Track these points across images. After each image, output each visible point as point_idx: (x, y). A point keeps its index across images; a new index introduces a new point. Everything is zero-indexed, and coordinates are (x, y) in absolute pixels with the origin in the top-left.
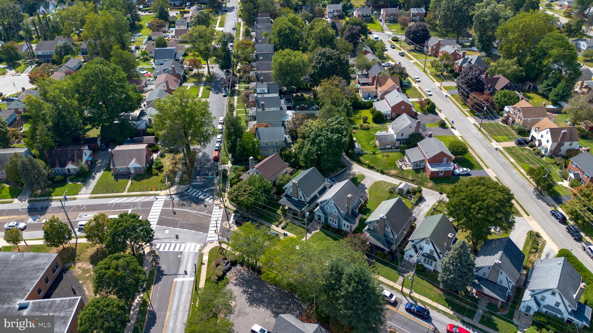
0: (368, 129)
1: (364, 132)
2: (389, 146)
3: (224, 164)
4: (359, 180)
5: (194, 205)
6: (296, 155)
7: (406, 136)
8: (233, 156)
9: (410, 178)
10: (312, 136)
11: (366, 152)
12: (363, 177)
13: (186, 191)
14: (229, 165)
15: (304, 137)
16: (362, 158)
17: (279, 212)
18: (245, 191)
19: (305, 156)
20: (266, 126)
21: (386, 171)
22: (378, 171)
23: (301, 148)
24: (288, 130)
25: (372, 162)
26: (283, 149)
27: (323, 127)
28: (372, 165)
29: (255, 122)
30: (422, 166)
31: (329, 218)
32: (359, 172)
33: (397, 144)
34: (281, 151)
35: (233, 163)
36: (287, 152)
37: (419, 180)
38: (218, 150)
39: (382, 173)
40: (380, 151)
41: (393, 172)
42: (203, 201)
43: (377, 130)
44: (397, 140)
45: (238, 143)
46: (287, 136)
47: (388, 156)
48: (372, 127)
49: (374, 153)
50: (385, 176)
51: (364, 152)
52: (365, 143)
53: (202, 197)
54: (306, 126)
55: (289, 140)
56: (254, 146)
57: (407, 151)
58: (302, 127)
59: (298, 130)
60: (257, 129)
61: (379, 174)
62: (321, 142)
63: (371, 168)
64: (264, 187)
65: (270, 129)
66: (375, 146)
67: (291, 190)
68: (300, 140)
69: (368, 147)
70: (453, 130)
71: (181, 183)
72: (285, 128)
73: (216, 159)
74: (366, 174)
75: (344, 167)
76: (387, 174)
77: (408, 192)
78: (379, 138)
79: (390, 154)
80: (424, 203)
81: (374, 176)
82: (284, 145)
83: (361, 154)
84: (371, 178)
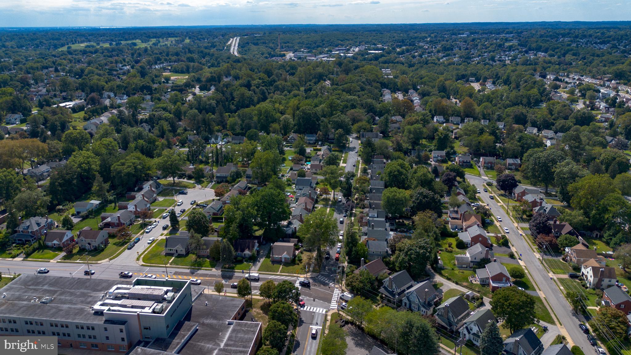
0: (451, 252)
1: (448, 254)
2: (465, 266)
3: (343, 263)
4: (438, 286)
5: (322, 286)
6: (393, 263)
7: (478, 260)
8: (349, 258)
9: (477, 289)
10: (406, 250)
11: (447, 267)
12: (442, 285)
13: (317, 277)
14: (346, 264)
15: (400, 251)
16: (443, 272)
17: (378, 298)
18: (357, 279)
19: (400, 263)
20: (374, 240)
21: (460, 283)
22: (453, 282)
23: (397, 258)
24: (389, 245)
25: (450, 275)
26: (385, 257)
27: (414, 244)
28: (449, 277)
29: (366, 237)
30: (487, 283)
31: (413, 305)
32: (439, 281)
33: (472, 265)
34: (383, 258)
35: (348, 263)
36: (387, 260)
37: (484, 292)
38: (339, 253)
39: (457, 283)
40: (457, 269)
41: (465, 284)
42: (328, 284)
43: (459, 254)
44: (471, 262)
45: (354, 249)
46: (388, 249)
47: (463, 272)
48: (455, 251)
49: (453, 269)
50: (458, 286)
51: (445, 267)
52: (447, 262)
53: (327, 281)
54: (403, 243)
55: (390, 252)
56: (364, 253)
57: (477, 270)
58: (400, 243)
59: (397, 245)
60: (367, 241)
61: (454, 284)
62: (411, 254)
63: (449, 279)
64: (370, 279)
65: (376, 242)
66: (455, 265)
67: (388, 283)
68: (397, 252)
69: (449, 265)
70: (519, 261)
71: (314, 271)
72: (387, 243)
73: (337, 259)
74: (444, 283)
75: (429, 276)
76: (460, 285)
77: (473, 298)
78: (458, 259)
79: (465, 271)
80: (484, 307)
81: (450, 285)
82: (385, 254)
83: (442, 269)
84: (448, 286)
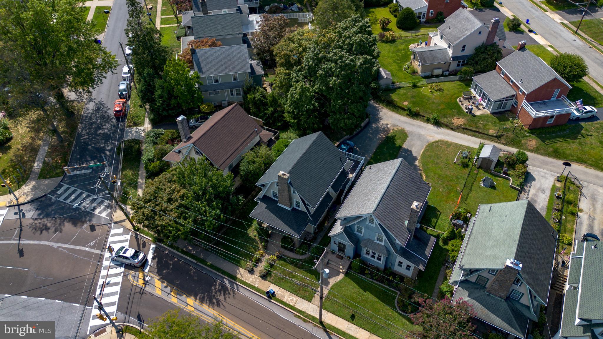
0: (393, 41)
1: (387, 46)
2: (439, 72)
3: (136, 124)
4: (398, 143)
5: (68, 226)
6: (275, 102)
7: (469, 51)
9: (492, 132)
10: (307, 62)
11: (401, 84)
12: (404, 135)
13: (53, 192)
14: (147, 126)
15: (288, 64)
16: (394, 97)
17: (252, 233)
18: (170, 201)
19: (296, 104)
20: (213, 45)
21: (444, 120)
22: (428, 121)
23: (286, 86)
24: (255, 50)
25: (414, 104)
26: (249, 90)
27: (331, 40)
28: (415, 109)
29: (192, 38)
30: (508, 107)
31: (364, 251)
32: (394, 125)
33: (454, 66)
34: (246, 93)
35: (154, 123)
36: (258, 95)
37: (510, 135)
39: (437, 123)
40: (424, 82)
41: (458, 121)
42: (89, 214)
43: (410, 42)
44: (454, 58)
45: (158, 83)
46: (254, 62)
47: (440, 90)
48: (400, 37)
49: (415, 86)
50: (443, 130)
51: (396, 85)
52: (394, 67)
53: (86, 204)
54: (290, 39)
55: (259, 70)
56: (190, 86)
57: (476, 79)
58: (282, 43)
59: (275, 50)
60: (193, 51)
61: (430, 127)
62: (329, 73)
63: (414, 115)
64: (214, 187)
65: (220, 51)
66: (414, 72)
67: (276, 189)
68: (280, 70)
69: (401, 75)
70: (532, 35)
71: (43, 175)
72: (249, 46)
73: (121, 116)
74: (408, 128)
75: (367, 116)
76: (448, 126)
77: (499, 164)
78: (422, 57)
79: (442, 85)
80: (533, 183)
81: (423, 132)
82: (250, 81)
83: (391, 89)
84: (420, 136)
